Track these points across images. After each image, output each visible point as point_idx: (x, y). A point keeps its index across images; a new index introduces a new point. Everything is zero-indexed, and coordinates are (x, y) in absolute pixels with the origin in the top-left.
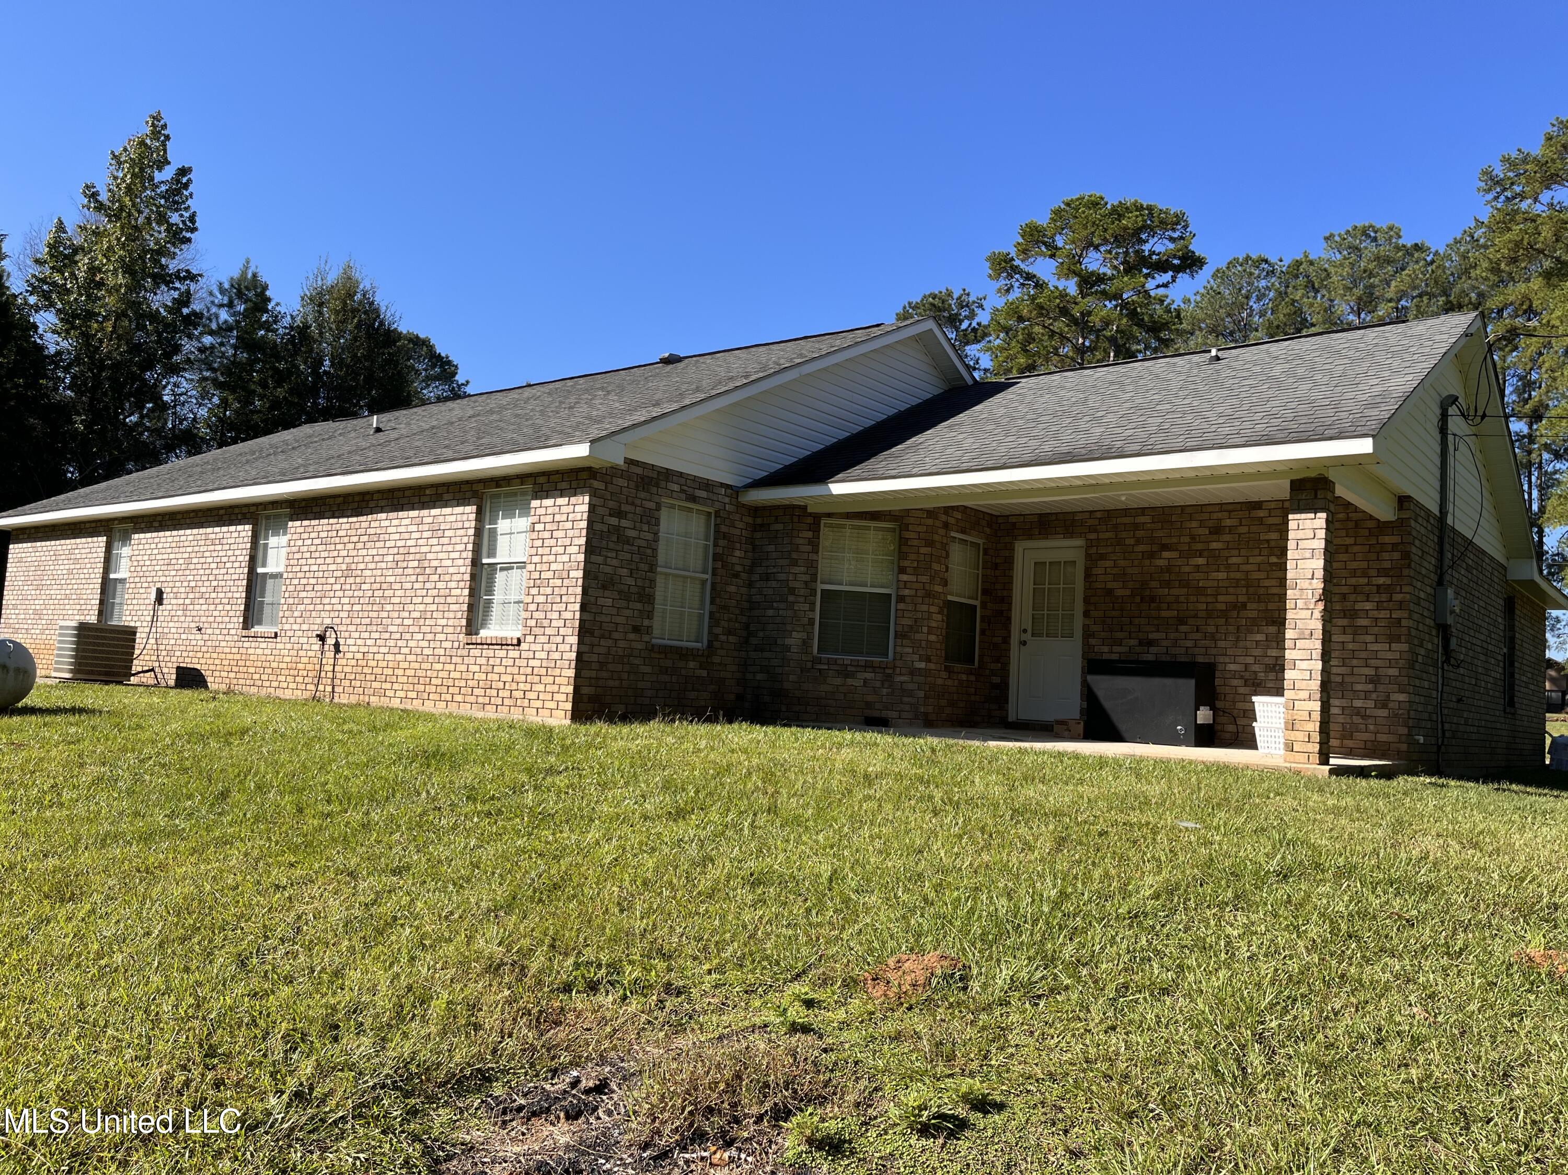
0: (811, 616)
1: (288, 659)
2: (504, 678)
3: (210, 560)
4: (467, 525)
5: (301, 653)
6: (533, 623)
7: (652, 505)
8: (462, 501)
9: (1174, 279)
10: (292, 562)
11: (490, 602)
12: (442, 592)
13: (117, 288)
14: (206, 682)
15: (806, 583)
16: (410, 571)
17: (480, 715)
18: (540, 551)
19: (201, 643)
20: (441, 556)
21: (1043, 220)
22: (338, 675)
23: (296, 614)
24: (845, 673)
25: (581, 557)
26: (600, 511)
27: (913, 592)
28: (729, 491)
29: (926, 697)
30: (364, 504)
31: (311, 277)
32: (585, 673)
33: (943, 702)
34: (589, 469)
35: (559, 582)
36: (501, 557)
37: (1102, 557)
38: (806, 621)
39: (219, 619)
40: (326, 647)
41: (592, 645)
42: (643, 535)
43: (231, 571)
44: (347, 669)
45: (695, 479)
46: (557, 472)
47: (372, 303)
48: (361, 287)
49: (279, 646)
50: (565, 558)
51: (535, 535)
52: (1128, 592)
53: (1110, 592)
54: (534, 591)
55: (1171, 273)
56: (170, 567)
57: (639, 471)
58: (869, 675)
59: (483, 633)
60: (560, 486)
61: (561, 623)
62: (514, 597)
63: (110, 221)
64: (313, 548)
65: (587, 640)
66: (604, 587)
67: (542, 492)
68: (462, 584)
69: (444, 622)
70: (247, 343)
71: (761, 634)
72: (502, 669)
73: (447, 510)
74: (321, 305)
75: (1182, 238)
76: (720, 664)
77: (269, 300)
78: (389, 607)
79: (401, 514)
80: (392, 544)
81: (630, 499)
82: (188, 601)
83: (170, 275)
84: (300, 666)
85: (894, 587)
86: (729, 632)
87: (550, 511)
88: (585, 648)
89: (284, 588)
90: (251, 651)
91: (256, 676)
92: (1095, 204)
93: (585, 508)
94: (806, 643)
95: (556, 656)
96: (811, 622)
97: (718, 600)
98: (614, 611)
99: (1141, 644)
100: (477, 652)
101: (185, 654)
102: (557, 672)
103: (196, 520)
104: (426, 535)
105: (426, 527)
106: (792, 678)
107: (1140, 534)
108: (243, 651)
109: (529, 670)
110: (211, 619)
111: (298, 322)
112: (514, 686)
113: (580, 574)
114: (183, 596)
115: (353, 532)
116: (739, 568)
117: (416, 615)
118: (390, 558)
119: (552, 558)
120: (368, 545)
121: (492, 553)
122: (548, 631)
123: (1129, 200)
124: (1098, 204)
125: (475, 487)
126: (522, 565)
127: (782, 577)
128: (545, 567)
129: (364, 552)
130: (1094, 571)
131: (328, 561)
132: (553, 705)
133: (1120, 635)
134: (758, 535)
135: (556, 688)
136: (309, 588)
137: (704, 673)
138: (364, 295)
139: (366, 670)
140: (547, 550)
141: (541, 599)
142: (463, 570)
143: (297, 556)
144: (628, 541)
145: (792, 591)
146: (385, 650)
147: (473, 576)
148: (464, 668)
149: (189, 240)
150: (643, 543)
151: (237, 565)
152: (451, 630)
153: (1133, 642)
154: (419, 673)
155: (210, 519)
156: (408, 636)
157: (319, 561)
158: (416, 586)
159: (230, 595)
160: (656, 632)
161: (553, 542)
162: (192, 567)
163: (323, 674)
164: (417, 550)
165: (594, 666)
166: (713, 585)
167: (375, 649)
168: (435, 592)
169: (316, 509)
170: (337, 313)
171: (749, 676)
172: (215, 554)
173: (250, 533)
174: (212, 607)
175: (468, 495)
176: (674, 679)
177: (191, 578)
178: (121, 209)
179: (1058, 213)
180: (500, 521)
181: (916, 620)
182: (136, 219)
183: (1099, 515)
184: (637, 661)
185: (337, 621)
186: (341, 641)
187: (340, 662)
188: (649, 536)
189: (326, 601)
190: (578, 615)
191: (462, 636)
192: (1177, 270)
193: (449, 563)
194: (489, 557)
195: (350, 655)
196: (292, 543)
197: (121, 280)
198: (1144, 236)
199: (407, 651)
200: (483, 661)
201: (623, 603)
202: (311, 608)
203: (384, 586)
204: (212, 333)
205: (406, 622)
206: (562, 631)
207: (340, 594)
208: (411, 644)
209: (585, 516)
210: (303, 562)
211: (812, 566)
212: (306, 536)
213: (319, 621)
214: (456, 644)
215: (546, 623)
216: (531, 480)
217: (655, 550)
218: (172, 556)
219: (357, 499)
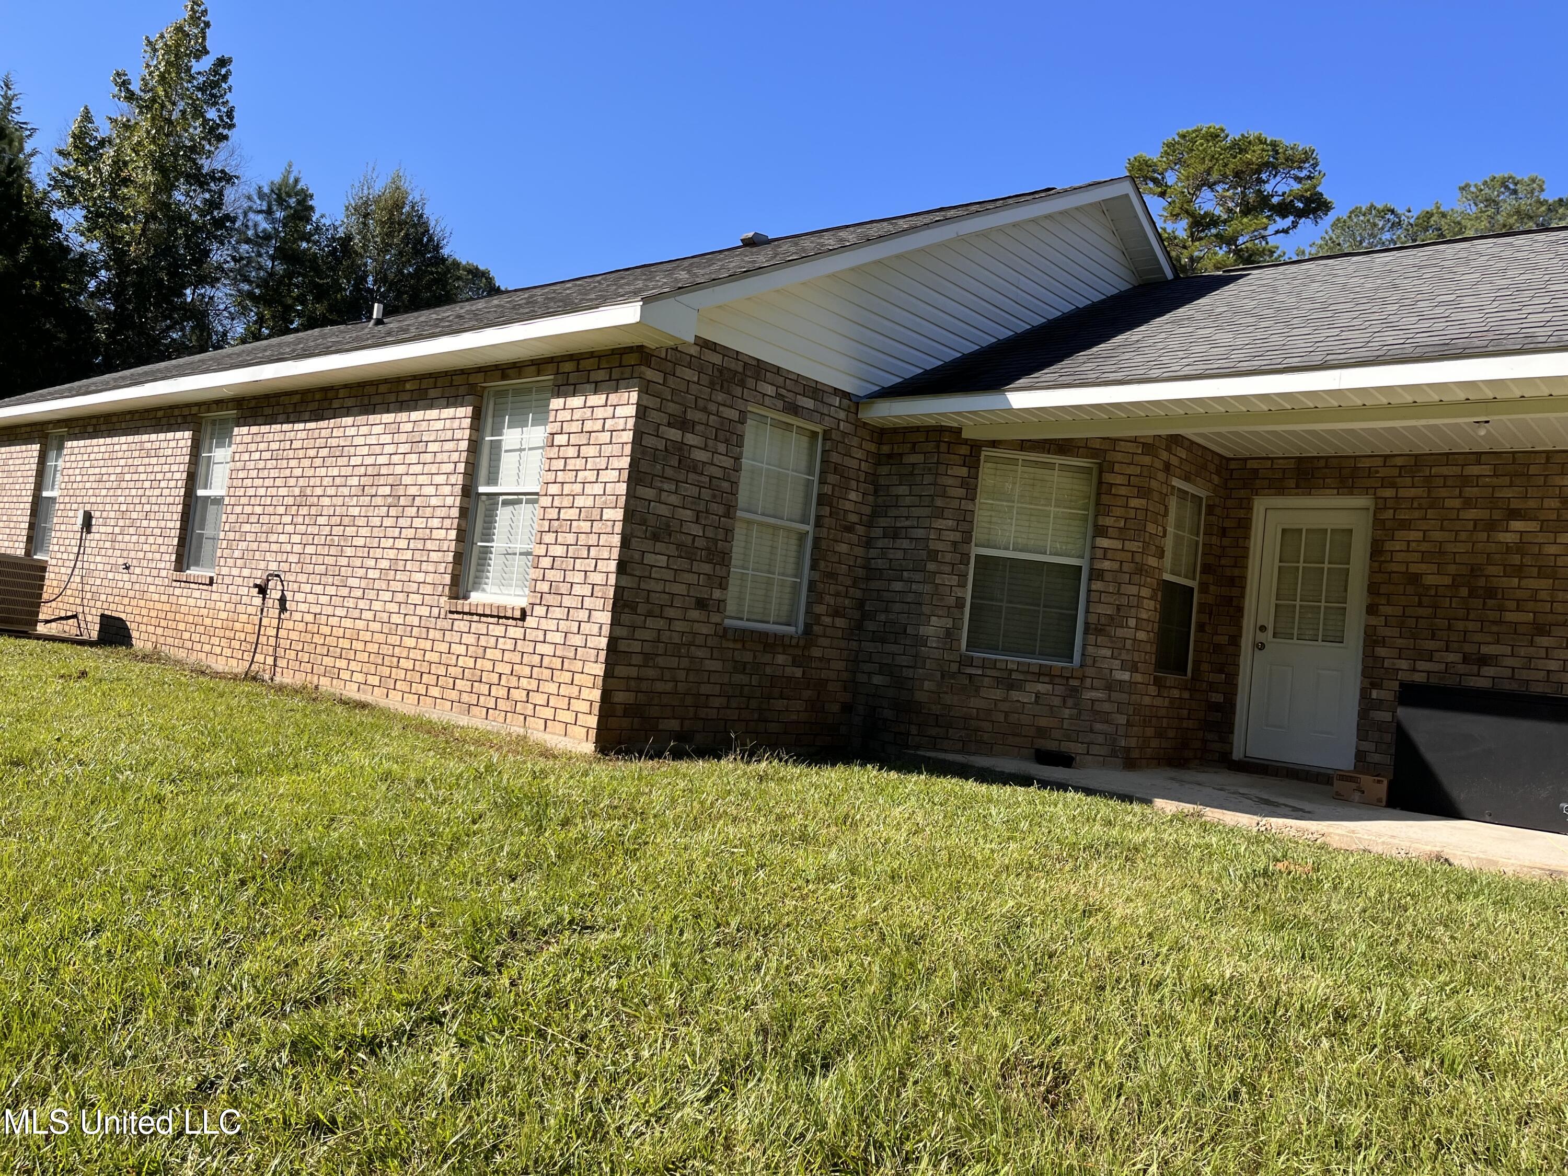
0: (959, 592)
1: (223, 615)
2: (500, 668)
3: (143, 477)
4: (458, 434)
5: (240, 608)
6: (544, 587)
7: (733, 414)
8: (452, 401)
9: (1295, 225)
10: (235, 483)
11: (486, 551)
12: (420, 534)
13: (145, 187)
14: (130, 637)
15: (955, 543)
16: (379, 501)
17: (463, 721)
18: (561, 476)
19: (128, 585)
20: (421, 479)
21: (1154, 154)
22: (284, 643)
23: (237, 554)
24: (1008, 682)
25: (622, 488)
26: (654, 416)
27: (1116, 566)
28: (846, 402)
29: (1129, 724)
30: (326, 404)
31: (357, 184)
32: (620, 671)
33: (1150, 732)
34: (640, 349)
35: (586, 526)
36: (506, 484)
37: (1405, 525)
38: (951, 601)
39: (149, 556)
40: (269, 603)
41: (634, 628)
42: (718, 459)
43: (166, 492)
44: (294, 635)
45: (798, 379)
46: (591, 355)
47: (421, 216)
48: (410, 198)
49: (215, 596)
50: (598, 489)
51: (553, 452)
52: (1447, 581)
53: (1414, 579)
54: (549, 538)
55: (1291, 218)
56: (101, 485)
57: (716, 359)
58: (1042, 688)
59: (476, 598)
60: (594, 376)
61: (587, 590)
62: (519, 547)
63: (141, 113)
64: (261, 464)
65: (626, 618)
66: (656, 538)
67: (566, 387)
68: (447, 523)
69: (420, 577)
70: (285, 254)
71: (882, 617)
72: (497, 655)
73: (433, 414)
74: (366, 216)
75: (1310, 178)
76: (821, 659)
77: (311, 208)
78: (349, 551)
79: (373, 418)
80: (358, 461)
81: (701, 403)
82: (117, 530)
83: (205, 176)
84: (238, 626)
85: (1087, 555)
86: (836, 613)
87: (578, 415)
88: (621, 632)
89: (224, 519)
90: (182, 601)
91: (186, 635)
92: (1214, 137)
93: (631, 410)
94: (950, 634)
95: (577, 640)
96: (960, 603)
97: (822, 564)
98: (669, 575)
99: (1466, 659)
100: (461, 625)
101: (110, 599)
102: (578, 666)
103: (132, 424)
104: (403, 448)
105: (403, 437)
106: (927, 685)
107: (1469, 492)
108: (173, 599)
109: (536, 660)
110: (141, 555)
111: (341, 233)
112: (513, 682)
113: (619, 514)
114: (113, 522)
115: (310, 443)
116: (853, 518)
117: (384, 564)
118: (354, 481)
119: (577, 488)
120: (329, 461)
121: (493, 479)
122: (567, 601)
123: (1253, 134)
124: (1218, 136)
125: (472, 379)
126: (533, 498)
127: (920, 533)
128: (567, 502)
129: (323, 471)
130: (1389, 546)
131: (279, 482)
132: (568, 717)
133: (1431, 645)
134: (884, 470)
135: (574, 691)
136: (254, 519)
137: (798, 673)
138: (413, 207)
139: (317, 639)
140: (570, 476)
141: (559, 551)
142: (449, 501)
143: (242, 474)
144: (695, 467)
145: (933, 555)
146: (340, 612)
147: (464, 512)
148: (444, 647)
149: (226, 138)
150: (718, 473)
151: (172, 484)
152: (428, 589)
153: (1452, 657)
154: (385, 650)
155: (146, 423)
156: (371, 594)
157: (268, 482)
158: (388, 522)
159: (162, 524)
160: (731, 607)
161: (579, 463)
162: (124, 485)
163: (263, 640)
164: (389, 470)
165: (637, 659)
166: (817, 540)
167: (329, 610)
168: (410, 533)
169: (268, 411)
170: (383, 224)
171: (862, 678)
172: (150, 469)
173: (189, 443)
174: (143, 539)
175: (462, 390)
176: (755, 680)
177: (122, 499)
178: (153, 100)
179: (1171, 146)
180: (505, 431)
181: (1119, 607)
182: (170, 112)
183: (1399, 462)
184: (700, 653)
185: (284, 566)
186: (289, 596)
187: (288, 624)
188: (728, 462)
189: (273, 538)
190: (612, 579)
191: (444, 599)
192: (1300, 214)
193: (431, 490)
194: (488, 483)
195: (297, 616)
196: (237, 457)
197: (150, 178)
198: (1264, 176)
199: (368, 615)
200: (470, 639)
201: (683, 564)
202: (254, 546)
203: (346, 521)
204: (248, 241)
205: (372, 574)
206: (588, 603)
207: (289, 529)
208: (377, 606)
209: (631, 423)
210: (248, 482)
211: (965, 522)
212: (253, 447)
213: (262, 565)
214: (435, 611)
215: (564, 588)
216: (552, 367)
217: (735, 484)
218: (104, 470)
219: (318, 396)
